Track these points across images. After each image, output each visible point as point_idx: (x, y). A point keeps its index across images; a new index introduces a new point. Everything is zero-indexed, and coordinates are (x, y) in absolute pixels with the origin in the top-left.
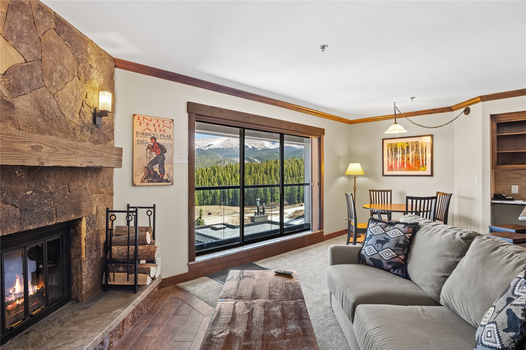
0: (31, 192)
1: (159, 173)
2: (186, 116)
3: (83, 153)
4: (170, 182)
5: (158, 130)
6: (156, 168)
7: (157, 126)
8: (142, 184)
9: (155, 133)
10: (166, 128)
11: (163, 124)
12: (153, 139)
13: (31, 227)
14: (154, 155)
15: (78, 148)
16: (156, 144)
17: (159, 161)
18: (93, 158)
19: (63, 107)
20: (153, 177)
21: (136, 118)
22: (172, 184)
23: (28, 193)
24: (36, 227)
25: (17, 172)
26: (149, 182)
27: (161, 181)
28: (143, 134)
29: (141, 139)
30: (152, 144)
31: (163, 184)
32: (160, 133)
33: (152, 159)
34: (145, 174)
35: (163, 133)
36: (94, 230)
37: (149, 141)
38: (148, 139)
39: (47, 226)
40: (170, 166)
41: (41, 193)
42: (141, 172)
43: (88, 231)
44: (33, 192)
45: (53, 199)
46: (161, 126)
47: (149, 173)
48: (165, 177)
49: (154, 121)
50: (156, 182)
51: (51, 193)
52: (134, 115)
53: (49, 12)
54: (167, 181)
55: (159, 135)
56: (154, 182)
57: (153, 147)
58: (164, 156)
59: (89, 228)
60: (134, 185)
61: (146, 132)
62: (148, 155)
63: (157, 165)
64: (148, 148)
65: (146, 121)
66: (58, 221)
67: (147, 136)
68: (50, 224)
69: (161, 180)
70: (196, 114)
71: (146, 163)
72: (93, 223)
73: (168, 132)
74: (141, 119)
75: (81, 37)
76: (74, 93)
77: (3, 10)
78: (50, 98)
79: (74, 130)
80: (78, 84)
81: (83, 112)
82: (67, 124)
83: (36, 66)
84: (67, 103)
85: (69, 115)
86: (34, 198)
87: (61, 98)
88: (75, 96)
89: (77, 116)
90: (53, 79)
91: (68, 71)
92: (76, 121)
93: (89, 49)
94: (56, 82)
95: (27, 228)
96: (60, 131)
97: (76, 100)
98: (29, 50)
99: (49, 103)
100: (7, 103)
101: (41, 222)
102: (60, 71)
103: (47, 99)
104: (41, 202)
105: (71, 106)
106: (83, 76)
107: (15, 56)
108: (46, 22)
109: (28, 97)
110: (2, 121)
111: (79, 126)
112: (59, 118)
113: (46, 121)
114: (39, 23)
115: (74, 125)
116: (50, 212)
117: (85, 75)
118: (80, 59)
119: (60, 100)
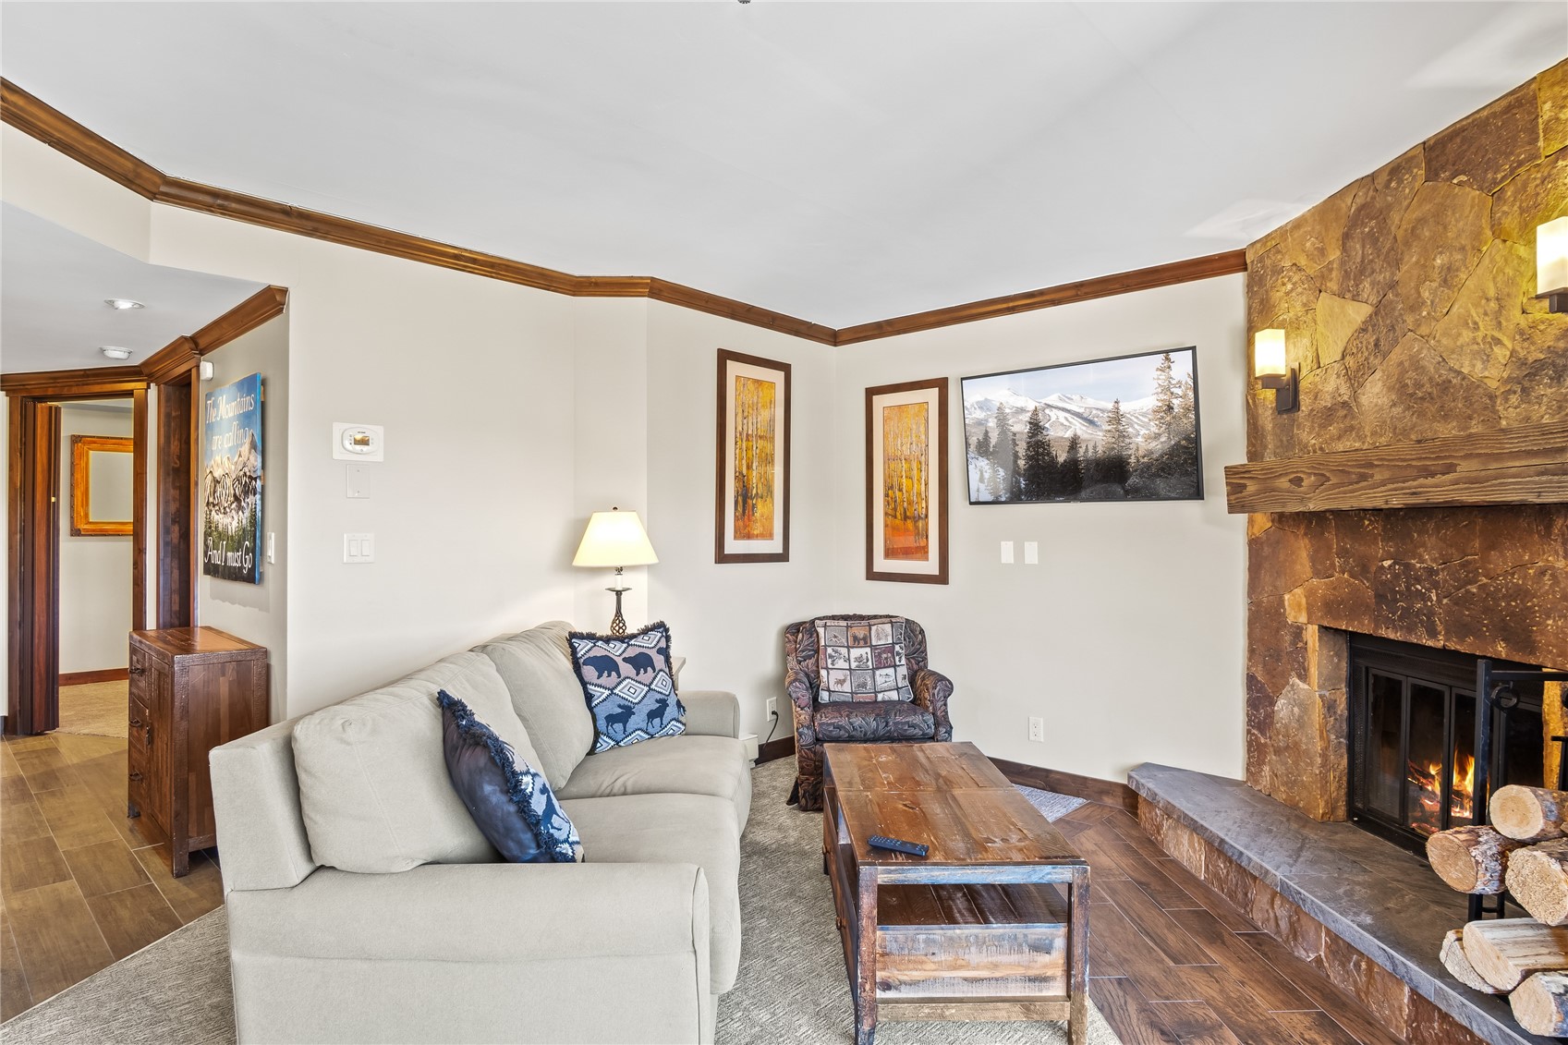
0: (1389, 562)
3: (1387, 475)
13: (1392, 636)
15: (1371, 465)
18: (1421, 481)
19: (1453, 352)
23: (1387, 563)
25: (1367, 523)
39: (1424, 646)
41: (1408, 567)
44: (1395, 563)
45: (1436, 585)
51: (1431, 572)
66: (1452, 646)
68: (1430, 643)
75: (1508, 109)
76: (1492, 293)
77: (1338, 253)
78: (1419, 351)
79: (1492, 397)
80: (1498, 258)
81: (1522, 333)
82: (1471, 388)
83: (1391, 302)
84: (1466, 336)
85: (1479, 365)
86: (1396, 576)
87: (1445, 334)
88: (1497, 299)
89: (1501, 354)
90: (1424, 303)
91: (1463, 248)
92: (1493, 374)
93: (1547, 106)
94: (1432, 302)
95: (1383, 632)
96: (1446, 417)
97: (1501, 307)
98: (1373, 284)
99: (1416, 365)
100: (1345, 404)
101: (1410, 630)
102: (1442, 267)
103: (1411, 358)
104: (1408, 588)
105: (1480, 334)
106: (1511, 222)
107: (1358, 312)
108: (1404, 188)
109: (1378, 375)
110: (1339, 438)
111: (1509, 380)
112: (1445, 386)
113: (1409, 408)
114: (1389, 207)
115: (1493, 384)
116: (1431, 614)
117: (1522, 211)
118: (1504, 178)
119: (1444, 341)
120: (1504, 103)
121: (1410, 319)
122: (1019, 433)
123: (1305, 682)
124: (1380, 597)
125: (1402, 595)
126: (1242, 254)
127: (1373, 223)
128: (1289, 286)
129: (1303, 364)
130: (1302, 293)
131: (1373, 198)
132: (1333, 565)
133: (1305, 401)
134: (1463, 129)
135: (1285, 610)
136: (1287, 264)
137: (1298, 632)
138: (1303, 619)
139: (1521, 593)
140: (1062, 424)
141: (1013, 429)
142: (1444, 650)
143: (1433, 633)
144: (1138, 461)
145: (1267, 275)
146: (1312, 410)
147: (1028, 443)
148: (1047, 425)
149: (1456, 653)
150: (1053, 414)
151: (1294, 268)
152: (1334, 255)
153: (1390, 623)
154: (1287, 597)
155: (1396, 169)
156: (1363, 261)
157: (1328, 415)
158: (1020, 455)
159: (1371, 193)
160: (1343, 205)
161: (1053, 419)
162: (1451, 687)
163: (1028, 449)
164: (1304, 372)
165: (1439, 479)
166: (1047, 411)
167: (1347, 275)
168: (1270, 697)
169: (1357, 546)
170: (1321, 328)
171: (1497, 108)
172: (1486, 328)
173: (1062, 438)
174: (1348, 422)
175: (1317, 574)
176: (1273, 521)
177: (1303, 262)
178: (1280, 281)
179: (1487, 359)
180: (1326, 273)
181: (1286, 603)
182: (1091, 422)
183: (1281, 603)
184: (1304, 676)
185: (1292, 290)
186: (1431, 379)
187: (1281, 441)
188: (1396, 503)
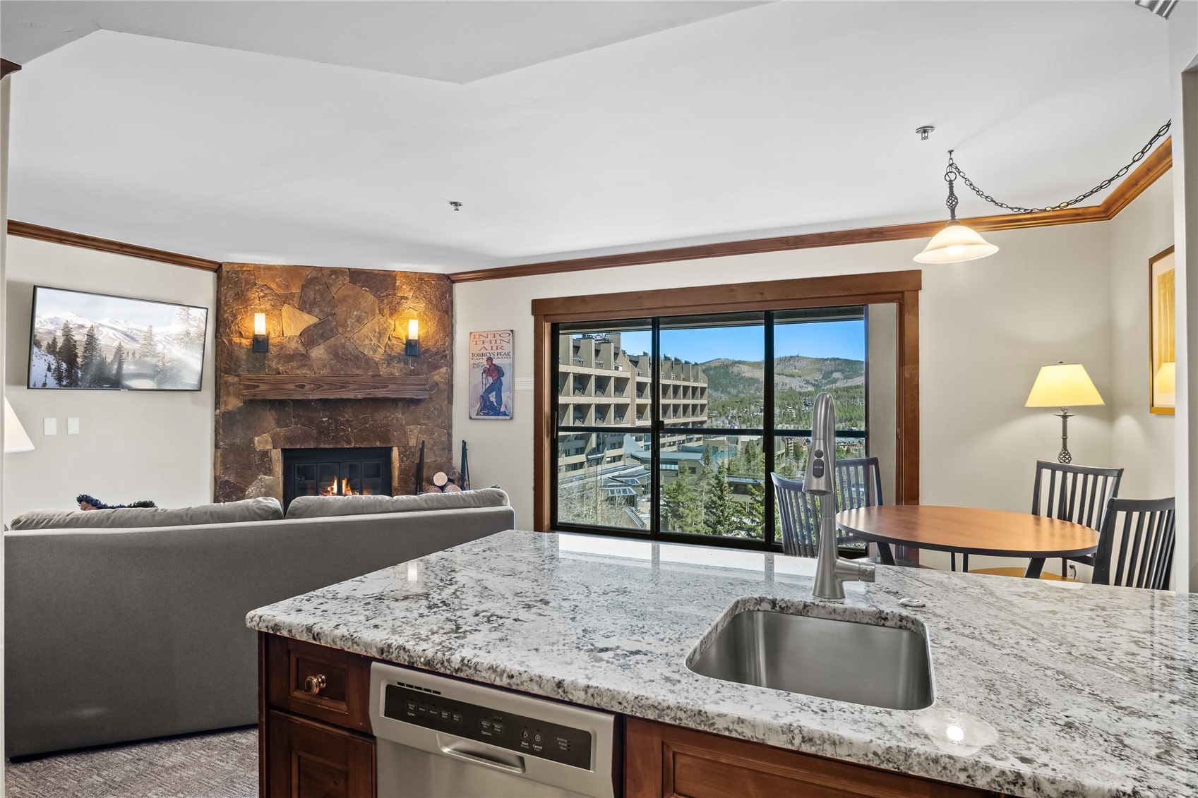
1: (495, 404)
2: (532, 319)
4: (508, 415)
5: (495, 348)
6: (492, 398)
7: (493, 342)
8: (478, 417)
9: (492, 351)
10: (503, 344)
11: (501, 338)
12: (490, 359)
13: (328, 447)
14: (490, 380)
16: (493, 366)
17: (496, 388)
19: (361, 346)
20: (489, 409)
21: (472, 336)
22: (511, 419)
23: (325, 419)
24: (331, 446)
25: (313, 404)
26: (485, 414)
27: (498, 415)
28: (478, 355)
29: (477, 362)
30: (488, 367)
31: (500, 417)
32: (497, 351)
33: (488, 385)
34: (481, 405)
35: (500, 351)
36: (411, 462)
37: (485, 363)
38: (484, 361)
39: (345, 448)
40: (508, 394)
41: (336, 420)
42: (477, 402)
43: (401, 460)
44: (329, 419)
45: (351, 426)
46: (498, 342)
47: (485, 403)
48: (503, 409)
49: (491, 337)
50: (492, 415)
51: (348, 421)
52: (471, 333)
53: (341, 271)
54: (505, 414)
55: (496, 354)
56: (490, 415)
57: (489, 369)
58: (501, 380)
59: (405, 459)
60: (470, 418)
61: (481, 352)
62: (484, 380)
63: (494, 393)
64: (484, 372)
65: (482, 338)
67: (484, 358)
68: (348, 447)
69: (497, 413)
70: (545, 315)
71: (481, 390)
72: (409, 455)
73: (507, 348)
74: (477, 337)
75: (385, 275)
76: (377, 330)
77: (299, 291)
78: (345, 342)
79: (377, 364)
80: (381, 320)
81: (389, 346)
82: (368, 360)
83: (330, 320)
84: (367, 342)
85: (371, 353)
86: (331, 424)
87: (358, 339)
88: (379, 333)
89: (381, 351)
90: (348, 325)
91: (367, 312)
92: (378, 356)
93: (399, 282)
94: (352, 327)
95: (323, 446)
96: (357, 367)
97: (380, 336)
98: (321, 311)
99: (343, 346)
100: (302, 355)
101: (337, 443)
102: (356, 316)
103: (342, 344)
104: (336, 428)
105: (373, 343)
106: (387, 312)
107: (309, 320)
108: (339, 281)
109: (322, 346)
110: (298, 369)
111: (384, 360)
112: (357, 357)
113: (340, 362)
114: (332, 285)
115: (377, 360)
116: (347, 436)
117: (390, 310)
118: (383, 296)
119: (357, 341)
120: (383, 272)
121: (340, 330)
122: (79, 341)
123: (270, 476)
124: (320, 432)
125: (332, 430)
126: (220, 265)
127: (321, 287)
128: (262, 294)
129: (272, 332)
130: (271, 300)
131: (321, 278)
132: (291, 422)
133: (273, 351)
134: (367, 273)
135: (254, 445)
136: (260, 282)
137: (265, 454)
138: (269, 447)
139: (387, 426)
140: (111, 338)
141: (75, 338)
142: (355, 448)
143: (349, 443)
144: (164, 365)
145: (242, 283)
146: (279, 354)
147: (85, 348)
148: (99, 338)
149: (360, 448)
150: (105, 331)
151: (266, 287)
152: (296, 290)
153: (325, 442)
154: (256, 439)
155: (335, 272)
156: (315, 299)
157: (290, 358)
158: (79, 355)
159: (320, 275)
160: (304, 273)
161: (105, 333)
162: (339, 463)
163: (85, 352)
164: (272, 335)
165: (381, 390)
166: (100, 328)
167: (304, 302)
168: (241, 488)
169: (306, 413)
170: (285, 319)
171: (381, 273)
172: (374, 341)
173: (110, 346)
174: (303, 362)
175: (279, 425)
176: (244, 403)
177: (273, 286)
178: (254, 290)
179: (375, 351)
180: (289, 296)
181: (256, 442)
182: (132, 338)
183: (252, 441)
184: (269, 471)
185: (263, 297)
186: (350, 353)
187: (255, 365)
188: (359, 397)
